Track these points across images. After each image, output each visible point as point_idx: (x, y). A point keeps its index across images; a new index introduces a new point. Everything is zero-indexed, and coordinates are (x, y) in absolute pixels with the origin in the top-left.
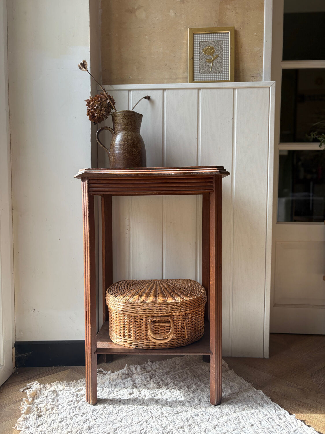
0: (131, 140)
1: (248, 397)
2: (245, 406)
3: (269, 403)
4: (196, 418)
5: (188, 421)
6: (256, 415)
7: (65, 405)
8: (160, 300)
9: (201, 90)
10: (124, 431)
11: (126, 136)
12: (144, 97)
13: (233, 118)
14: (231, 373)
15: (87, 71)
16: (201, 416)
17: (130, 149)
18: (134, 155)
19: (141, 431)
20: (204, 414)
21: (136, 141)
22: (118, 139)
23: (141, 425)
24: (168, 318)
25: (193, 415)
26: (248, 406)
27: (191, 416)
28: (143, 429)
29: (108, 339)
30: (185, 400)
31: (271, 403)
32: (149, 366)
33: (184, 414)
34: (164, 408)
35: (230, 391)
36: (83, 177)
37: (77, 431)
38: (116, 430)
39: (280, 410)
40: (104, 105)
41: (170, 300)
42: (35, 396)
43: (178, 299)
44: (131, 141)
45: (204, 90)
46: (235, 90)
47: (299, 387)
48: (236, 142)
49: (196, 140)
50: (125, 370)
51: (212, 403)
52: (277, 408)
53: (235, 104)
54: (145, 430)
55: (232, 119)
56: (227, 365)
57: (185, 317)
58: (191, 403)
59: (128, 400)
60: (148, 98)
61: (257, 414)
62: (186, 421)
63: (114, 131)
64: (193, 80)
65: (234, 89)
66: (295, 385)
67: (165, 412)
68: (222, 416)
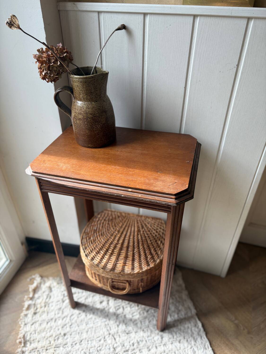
0: (91, 114)
1: (188, 327)
2: (182, 338)
3: (203, 338)
4: (140, 343)
5: (133, 345)
6: (186, 351)
7: (54, 304)
9: (199, 18)
10: (87, 344)
11: (85, 109)
12: (117, 28)
13: (238, 66)
14: (184, 295)
15: (20, 29)
16: (144, 342)
17: (90, 125)
18: (96, 131)
19: (98, 347)
20: (147, 341)
21: (98, 115)
23: (100, 340)
25: (139, 340)
26: (184, 338)
27: (137, 341)
28: (100, 346)
30: (139, 319)
31: (204, 338)
33: (133, 335)
34: (121, 325)
35: (176, 316)
37: (56, 336)
38: (81, 341)
39: (208, 348)
40: (55, 68)
41: (128, 268)
42: (35, 291)
43: (136, 267)
44: (91, 116)
45: (202, 18)
46: (250, 22)
47: (236, 322)
48: (236, 97)
49: (184, 89)
51: (158, 328)
52: (206, 346)
53: (246, 43)
54: (101, 347)
55: (236, 67)
56: (183, 285)
58: (143, 323)
59: (98, 309)
60: (123, 27)
61: (188, 350)
62: (132, 345)
65: (249, 19)
66: (234, 319)
67: (119, 331)
68: (160, 345)
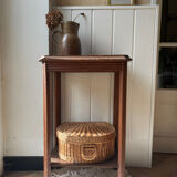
8: (89, 134)
11: (69, 37)
12: (81, 14)
22: (65, 38)
24: (93, 146)
29: (58, 157)
32: (81, 172)
36: (43, 61)
41: (94, 135)
43: (100, 135)
44: (73, 40)
50: (68, 174)
57: (103, 145)
60: (83, 14)
63: (62, 34)
64: (110, 4)
65: (134, 9)
